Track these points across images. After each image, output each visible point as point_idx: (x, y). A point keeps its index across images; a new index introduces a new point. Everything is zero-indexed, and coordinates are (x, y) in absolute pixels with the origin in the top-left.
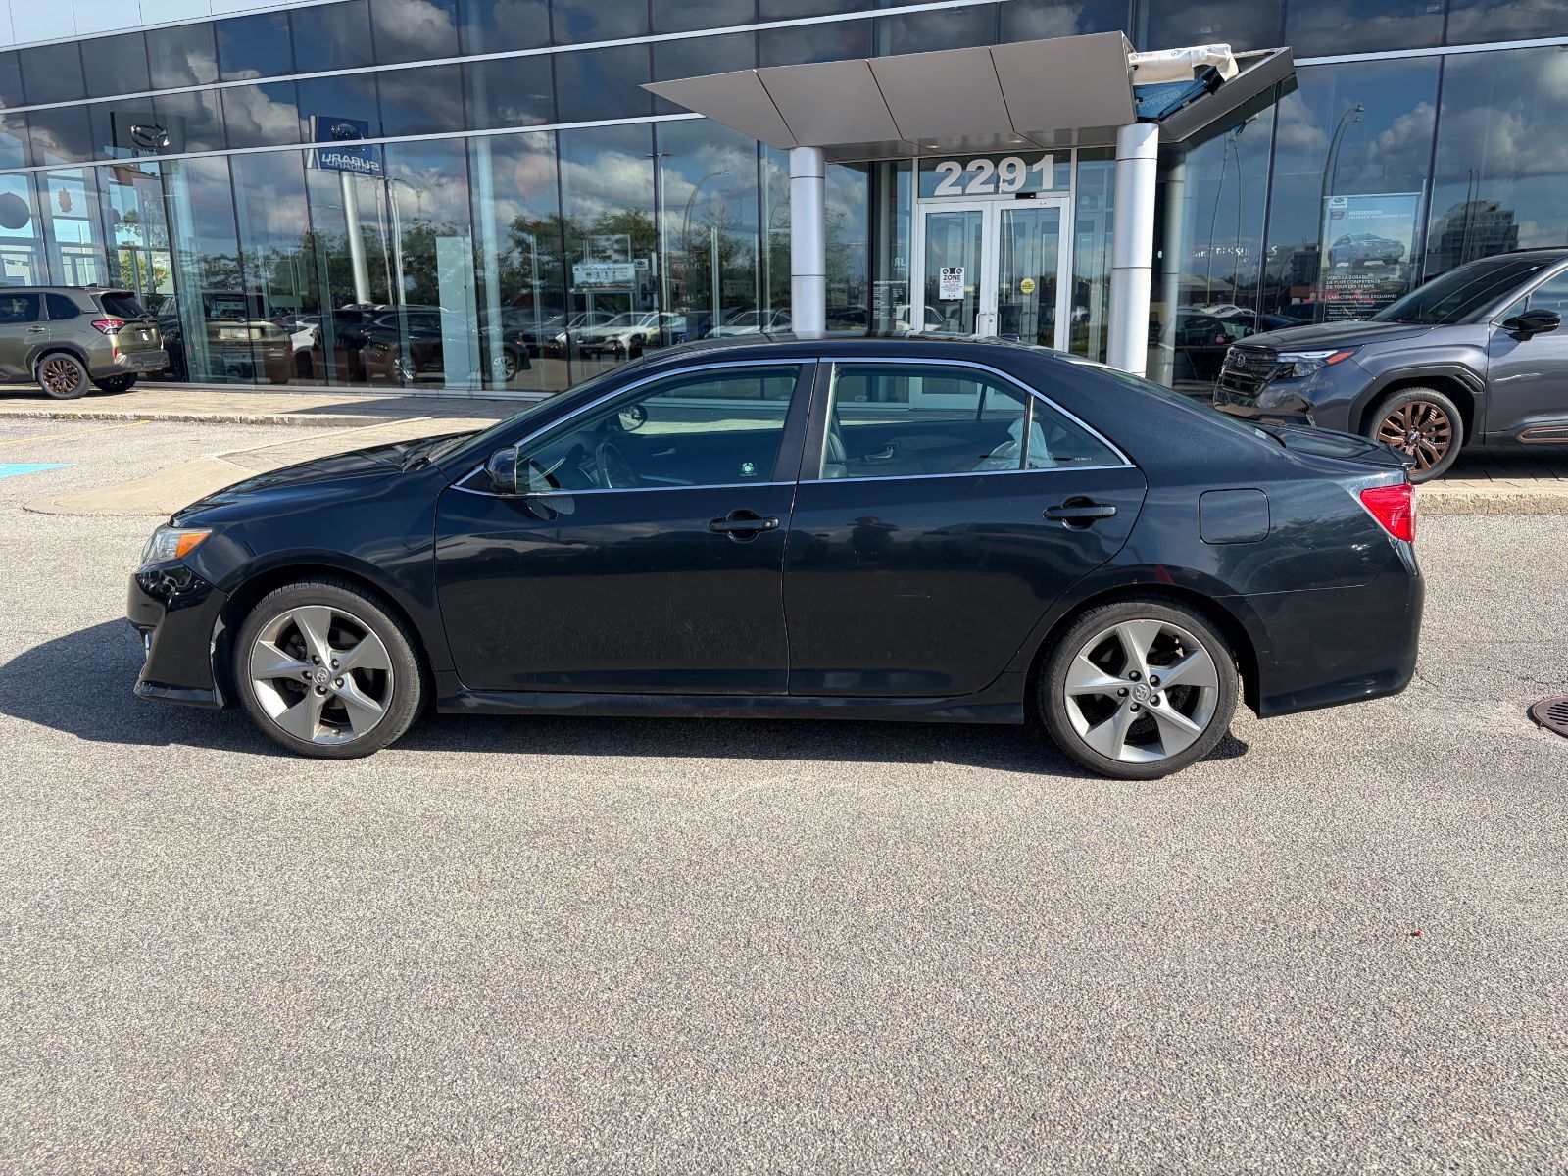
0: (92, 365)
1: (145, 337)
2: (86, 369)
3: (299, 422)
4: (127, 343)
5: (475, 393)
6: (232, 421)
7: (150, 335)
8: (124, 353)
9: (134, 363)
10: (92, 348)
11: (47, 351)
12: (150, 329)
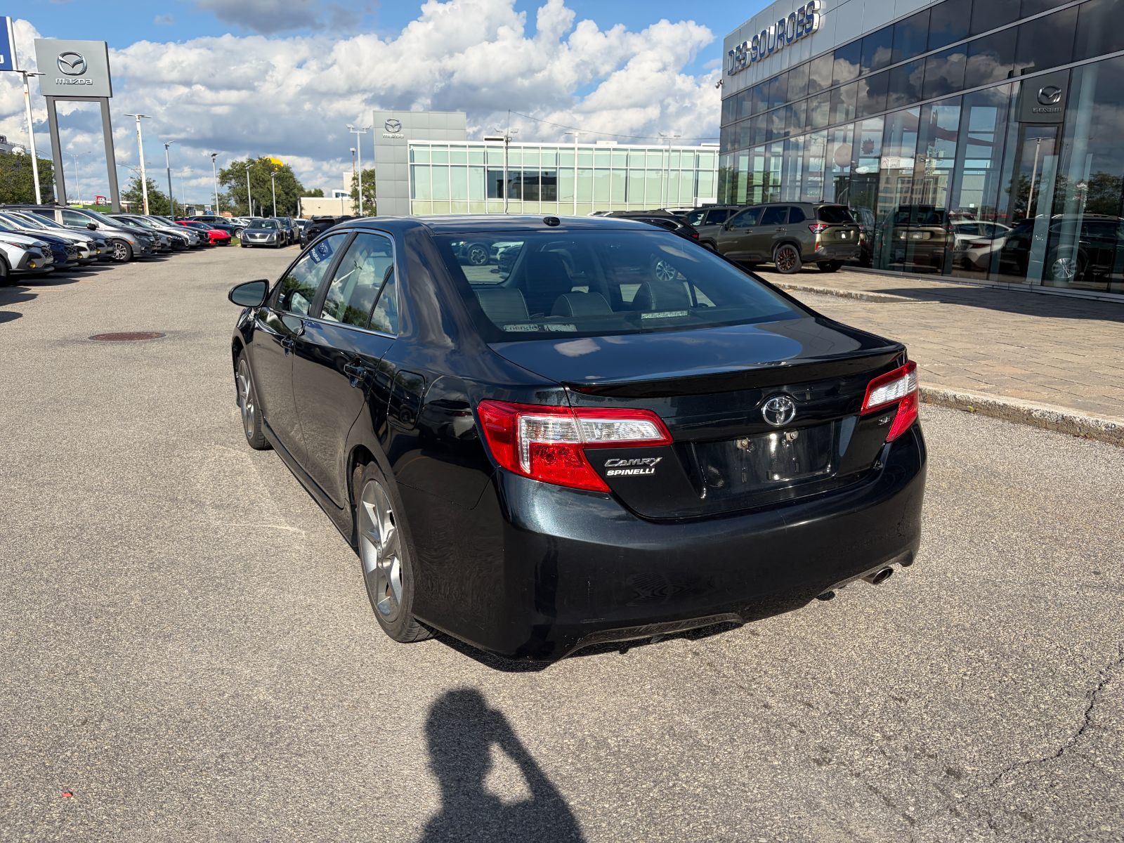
0: (803, 253)
1: (843, 236)
2: (800, 255)
3: (865, 298)
4: (825, 239)
5: (1034, 288)
6: (831, 293)
7: (848, 236)
8: (823, 246)
9: (828, 253)
10: (804, 242)
11: (783, 242)
12: (850, 231)
